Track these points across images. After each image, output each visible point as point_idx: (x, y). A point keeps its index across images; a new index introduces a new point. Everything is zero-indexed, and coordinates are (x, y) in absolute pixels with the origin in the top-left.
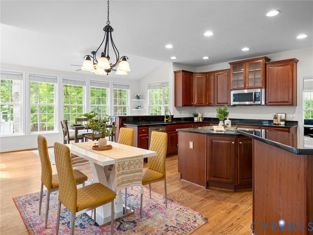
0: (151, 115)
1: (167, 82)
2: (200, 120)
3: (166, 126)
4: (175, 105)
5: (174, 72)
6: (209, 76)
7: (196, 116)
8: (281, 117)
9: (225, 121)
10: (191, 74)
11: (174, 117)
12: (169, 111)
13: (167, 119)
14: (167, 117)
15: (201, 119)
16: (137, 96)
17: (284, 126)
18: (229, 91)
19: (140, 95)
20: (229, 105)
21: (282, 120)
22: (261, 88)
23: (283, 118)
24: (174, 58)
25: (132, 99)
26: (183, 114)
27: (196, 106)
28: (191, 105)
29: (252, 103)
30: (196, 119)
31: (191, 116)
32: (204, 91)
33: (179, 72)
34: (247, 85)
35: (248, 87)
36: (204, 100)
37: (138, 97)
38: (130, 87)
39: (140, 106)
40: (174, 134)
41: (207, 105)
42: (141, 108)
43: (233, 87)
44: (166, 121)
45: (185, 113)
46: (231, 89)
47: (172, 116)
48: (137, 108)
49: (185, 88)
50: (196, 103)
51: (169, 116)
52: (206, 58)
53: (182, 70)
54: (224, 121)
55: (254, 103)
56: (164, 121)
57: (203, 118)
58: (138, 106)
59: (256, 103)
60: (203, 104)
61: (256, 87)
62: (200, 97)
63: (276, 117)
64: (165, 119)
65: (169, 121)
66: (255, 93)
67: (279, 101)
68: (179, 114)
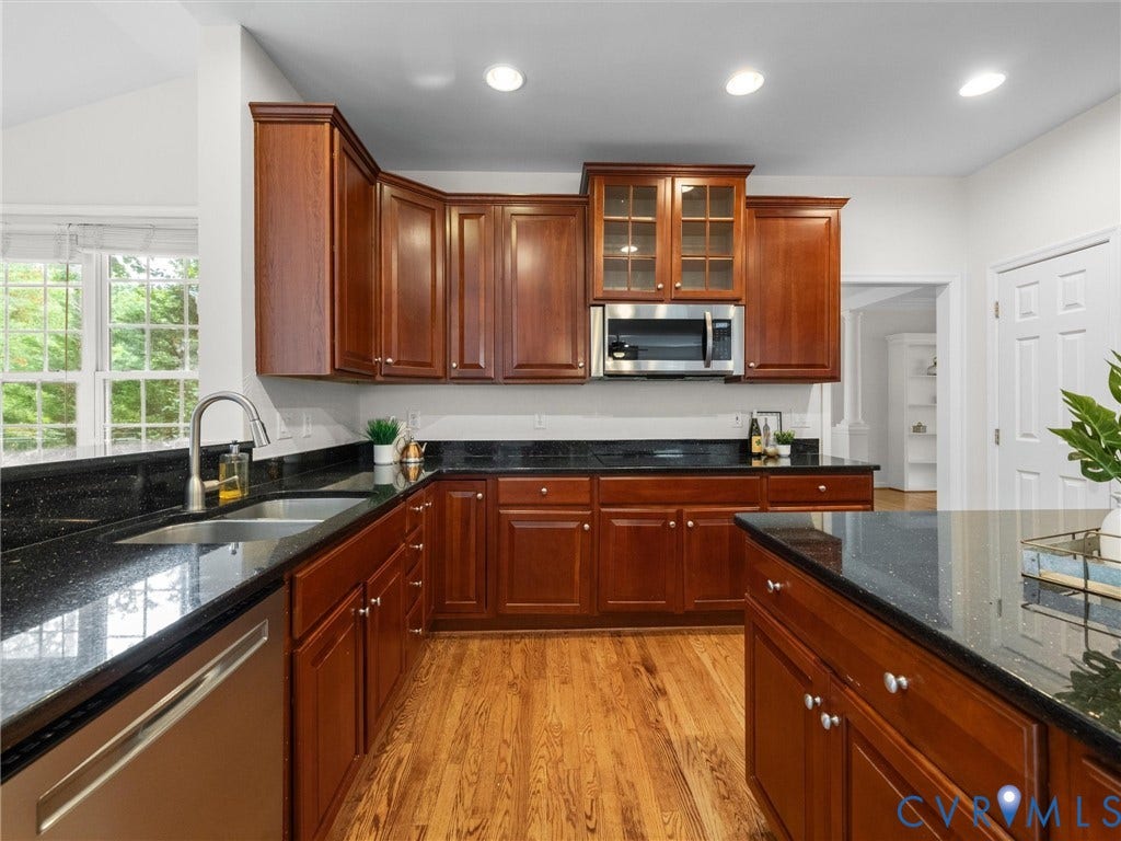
2: (412, 459)
4: (262, 368)
5: (252, 106)
8: (766, 427)
10: (368, 172)
11: (256, 454)
13: (211, 484)
14: (212, 459)
15: (413, 451)
18: (583, 309)
20: (584, 373)
21: (782, 439)
22: (735, 301)
26: (305, 430)
27: (395, 378)
28: (370, 373)
29: (698, 366)
30: (386, 457)
33: (303, 117)
34: (676, 285)
40: (341, 638)
41: (454, 374)
43: (607, 289)
44: (208, 497)
46: (597, 294)
47: (246, 449)
49: (346, 244)
51: (226, 448)
53: (333, 109)
55: (708, 365)
57: (421, 443)
59: (716, 366)
60: (431, 365)
61: (715, 296)
63: (754, 428)
64: (195, 484)
66: (714, 321)
67: (793, 362)
68: (284, 428)
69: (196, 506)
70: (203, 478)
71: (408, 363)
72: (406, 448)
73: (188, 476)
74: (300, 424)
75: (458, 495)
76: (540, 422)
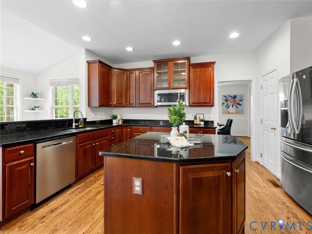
0: (54, 118)
1: (77, 79)
2: (120, 123)
3: (75, 135)
4: (89, 105)
5: (87, 61)
6: (130, 73)
7: (115, 117)
8: (200, 118)
9: (181, 127)
10: (109, 68)
11: (87, 120)
12: (79, 113)
13: (77, 124)
14: (77, 121)
15: (120, 121)
16: (33, 93)
17: (203, 126)
18: (153, 91)
19: (38, 93)
20: (153, 105)
22: (186, 88)
23: (202, 118)
24: (87, 39)
25: (23, 97)
26: (99, 116)
27: (115, 106)
28: (110, 106)
29: (176, 103)
30: (115, 122)
31: (109, 118)
32: (124, 90)
33: (94, 62)
34: (172, 85)
35: (173, 88)
36: (124, 100)
37: (34, 95)
38: (20, 81)
39: (38, 107)
40: (88, 146)
41: (128, 106)
42: (39, 110)
43: (157, 87)
44: (76, 126)
45: (101, 115)
46: (155, 88)
47: (85, 119)
48: (33, 109)
49: (102, 83)
50: (115, 103)
51: (80, 119)
52: (129, 49)
53: (99, 60)
54: (178, 127)
56: (72, 126)
57: (122, 120)
58: (35, 107)
60: (123, 104)
61: (181, 87)
62: (120, 96)
64: (74, 124)
65: (80, 126)
66: (180, 93)
67: (201, 102)
68: (94, 116)
69: (74, 127)
70: (75, 123)
71: (118, 104)
72: (119, 120)
73: (73, 122)
74: (98, 115)
75: (125, 130)
76: (148, 116)
